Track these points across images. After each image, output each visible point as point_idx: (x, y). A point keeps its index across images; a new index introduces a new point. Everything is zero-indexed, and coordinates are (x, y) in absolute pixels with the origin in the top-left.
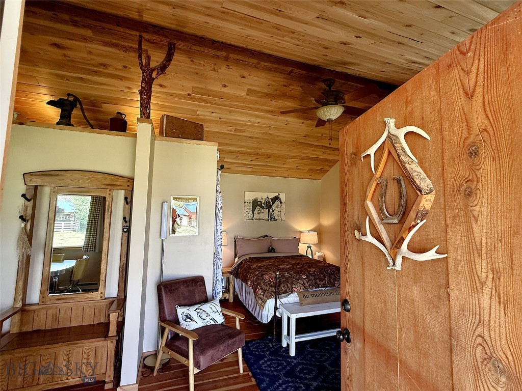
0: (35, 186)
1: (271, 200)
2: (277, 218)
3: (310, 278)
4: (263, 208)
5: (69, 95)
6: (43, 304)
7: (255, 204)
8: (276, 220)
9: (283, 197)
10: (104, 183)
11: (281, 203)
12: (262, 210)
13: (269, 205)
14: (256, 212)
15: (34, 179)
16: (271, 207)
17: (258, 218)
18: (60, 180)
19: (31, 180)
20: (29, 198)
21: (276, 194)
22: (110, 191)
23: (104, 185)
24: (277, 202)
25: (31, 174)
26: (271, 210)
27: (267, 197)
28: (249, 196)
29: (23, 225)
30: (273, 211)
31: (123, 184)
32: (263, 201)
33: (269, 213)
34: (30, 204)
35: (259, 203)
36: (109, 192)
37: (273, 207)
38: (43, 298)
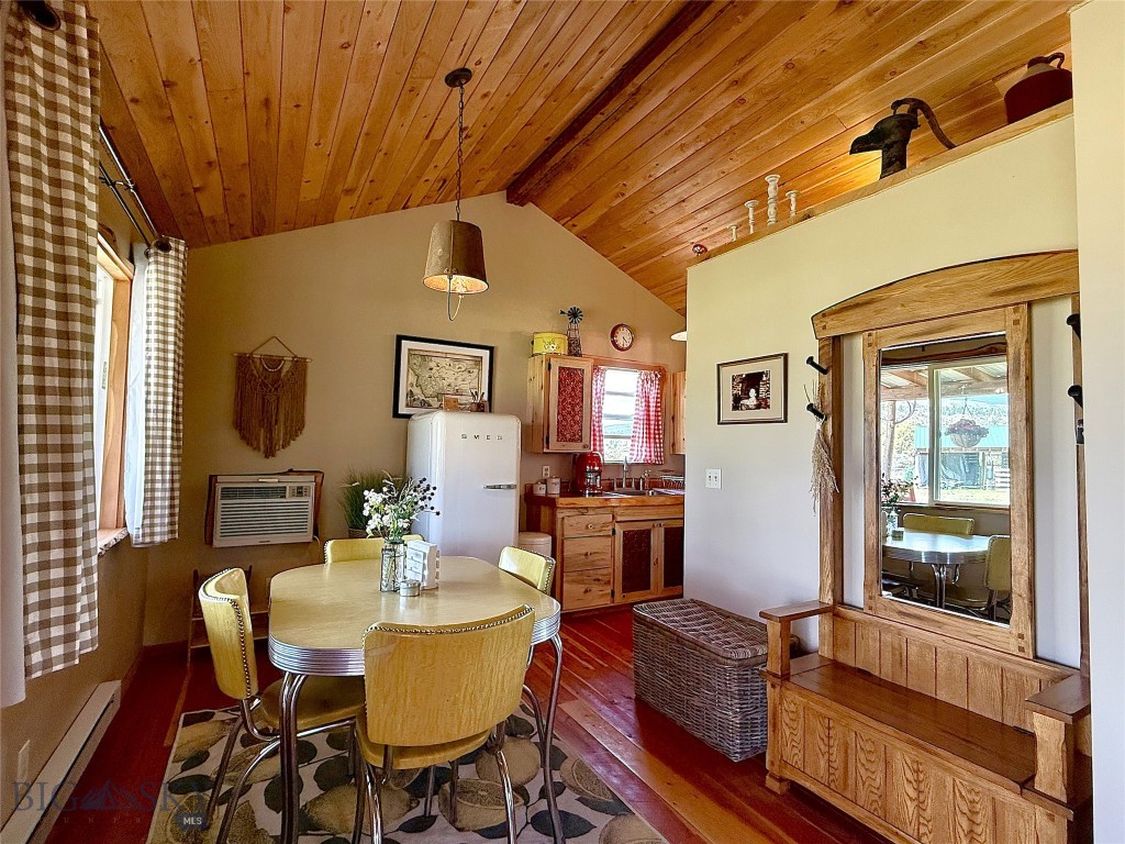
0: (834, 338)
5: (897, 104)
6: (869, 612)
10: (991, 291)
15: (830, 322)
18: (878, 312)
19: (824, 328)
20: (824, 367)
22: (1015, 311)
23: (992, 295)
25: (824, 314)
29: (818, 426)
31: (1060, 276)
34: (828, 378)
36: (1014, 317)
38: (871, 598)
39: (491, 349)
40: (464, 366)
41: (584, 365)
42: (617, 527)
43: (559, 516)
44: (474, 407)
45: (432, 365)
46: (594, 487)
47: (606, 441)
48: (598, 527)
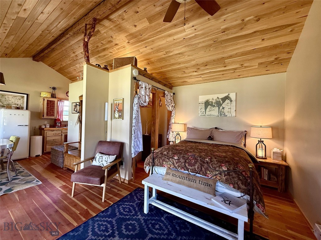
1: (221, 100)
2: (226, 114)
3: (180, 160)
4: (214, 106)
7: (207, 104)
8: (226, 116)
9: (233, 96)
11: (231, 101)
12: (213, 108)
13: (219, 104)
14: (208, 110)
16: (221, 105)
17: (209, 114)
21: (227, 94)
24: (227, 101)
26: (221, 108)
27: (218, 98)
28: (203, 99)
30: (223, 108)
32: (214, 101)
33: (219, 110)
35: (210, 103)
37: (224, 105)
39: (27, 95)
40: (17, 98)
41: (56, 100)
42: (63, 134)
43: (45, 132)
44: (16, 108)
45: (6, 97)
46: (58, 126)
47: (63, 116)
48: (57, 134)
